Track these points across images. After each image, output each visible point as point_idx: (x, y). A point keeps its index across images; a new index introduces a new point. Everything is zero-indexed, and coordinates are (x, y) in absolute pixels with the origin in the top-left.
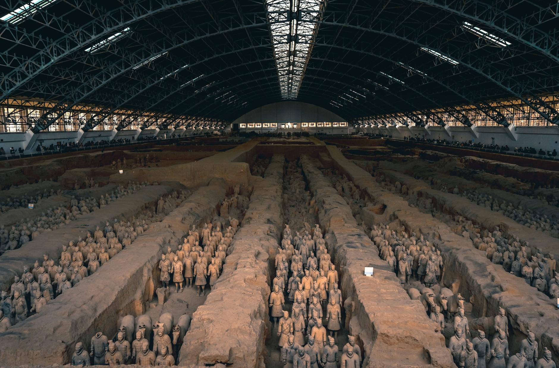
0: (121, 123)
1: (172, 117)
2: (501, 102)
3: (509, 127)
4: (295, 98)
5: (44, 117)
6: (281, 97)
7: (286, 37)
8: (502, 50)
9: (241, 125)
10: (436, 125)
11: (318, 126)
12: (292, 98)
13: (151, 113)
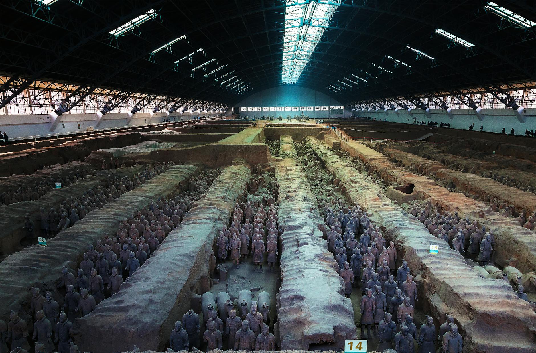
0: (135, 106)
1: (181, 100)
2: (513, 85)
3: (518, 110)
4: (295, 83)
5: (67, 100)
6: (282, 81)
7: (299, 21)
8: (525, 31)
9: (242, 108)
10: (439, 108)
11: (315, 110)
12: (292, 83)
13: (163, 97)
